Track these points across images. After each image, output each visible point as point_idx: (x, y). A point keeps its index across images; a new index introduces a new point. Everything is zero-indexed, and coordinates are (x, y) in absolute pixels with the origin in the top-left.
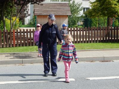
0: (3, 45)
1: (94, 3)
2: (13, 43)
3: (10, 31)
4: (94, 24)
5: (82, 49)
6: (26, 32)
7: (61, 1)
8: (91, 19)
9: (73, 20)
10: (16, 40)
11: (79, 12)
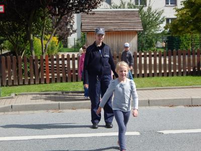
0: (29, 80)
1: (181, 10)
2: (45, 77)
3: (42, 57)
4: (184, 45)
5: (158, 86)
6: (66, 59)
7: (128, 8)
8: (179, 37)
9: (149, 39)
10: (50, 72)
11: (158, 26)
